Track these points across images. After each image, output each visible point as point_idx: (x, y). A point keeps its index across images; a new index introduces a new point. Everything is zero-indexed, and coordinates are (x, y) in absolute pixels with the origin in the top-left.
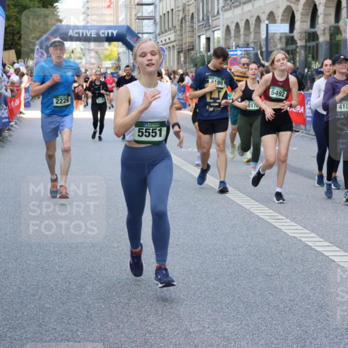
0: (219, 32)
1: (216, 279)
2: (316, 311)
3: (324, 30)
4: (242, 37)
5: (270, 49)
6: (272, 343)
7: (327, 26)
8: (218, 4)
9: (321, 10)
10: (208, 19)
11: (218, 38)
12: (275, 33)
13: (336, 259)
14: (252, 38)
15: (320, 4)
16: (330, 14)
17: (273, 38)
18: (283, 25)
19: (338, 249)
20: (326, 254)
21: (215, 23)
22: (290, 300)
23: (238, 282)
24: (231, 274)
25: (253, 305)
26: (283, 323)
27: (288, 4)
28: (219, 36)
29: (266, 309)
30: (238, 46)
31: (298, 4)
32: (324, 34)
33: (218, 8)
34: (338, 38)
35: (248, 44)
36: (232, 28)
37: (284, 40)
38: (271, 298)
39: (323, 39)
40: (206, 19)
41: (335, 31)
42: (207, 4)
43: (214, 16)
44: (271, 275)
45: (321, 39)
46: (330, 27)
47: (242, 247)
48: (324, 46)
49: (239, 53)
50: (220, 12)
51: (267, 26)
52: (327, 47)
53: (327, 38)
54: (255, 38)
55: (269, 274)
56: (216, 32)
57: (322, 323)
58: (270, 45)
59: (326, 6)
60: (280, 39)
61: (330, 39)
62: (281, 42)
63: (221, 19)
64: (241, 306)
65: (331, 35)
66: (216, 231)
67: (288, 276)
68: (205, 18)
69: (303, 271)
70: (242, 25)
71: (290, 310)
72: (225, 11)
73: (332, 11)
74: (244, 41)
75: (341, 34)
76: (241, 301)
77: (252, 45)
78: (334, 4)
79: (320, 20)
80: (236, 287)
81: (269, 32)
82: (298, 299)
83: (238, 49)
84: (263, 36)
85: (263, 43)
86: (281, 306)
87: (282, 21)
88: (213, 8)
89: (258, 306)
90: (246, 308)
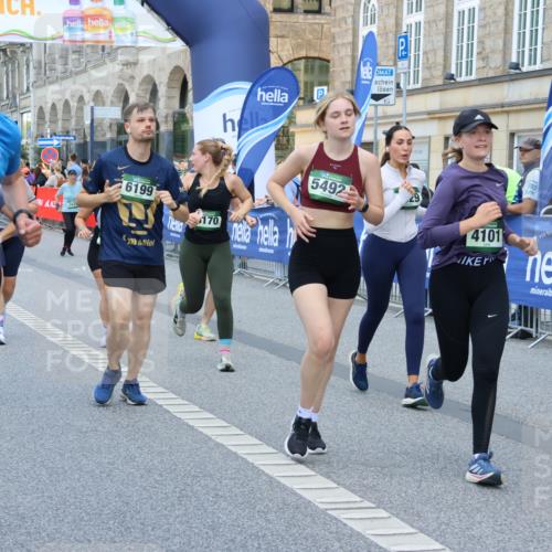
0: (30, 114)
1: (12, 438)
2: (142, 477)
3: (166, 117)
4: (60, 123)
5: (96, 139)
6: (82, 519)
7: (171, 112)
8: (28, 78)
9: (162, 90)
10: (14, 97)
11: (28, 123)
12: (103, 119)
13: (171, 409)
14: (73, 124)
15: (161, 83)
16: (173, 97)
17: (100, 124)
18: (113, 108)
19: (174, 396)
20: (159, 402)
21: (23, 103)
22: (109, 463)
23: (42, 442)
24: (33, 432)
25: (60, 471)
26: (98, 493)
27: (121, 81)
28: (29, 120)
29: (77, 476)
30: (55, 135)
31: (132, 83)
32: (166, 122)
33: (28, 84)
34: (184, 127)
35: (68, 132)
36: (47, 110)
37: (115, 128)
38: (84, 461)
39: (166, 128)
40: (12, 97)
41: (181, 119)
42: (13, 78)
43: (22, 94)
44: (86, 432)
45: (163, 128)
46: (174, 113)
47: (49, 396)
48: (166, 137)
49: (55, 142)
50: (31, 89)
51: (92, 109)
52: (171, 138)
53: (170, 127)
54: (77, 124)
55: (84, 430)
56: (25, 115)
57: (148, 491)
58: (97, 134)
59: (170, 87)
60: (110, 126)
61: (174, 129)
62: (111, 131)
63: (32, 98)
64: (44, 473)
65: (175, 124)
66: (16, 375)
67: (109, 432)
68: (10, 96)
69: (128, 426)
70: (60, 107)
71: (108, 475)
72: (37, 87)
73: (177, 93)
74: (63, 128)
75: (188, 123)
76: (44, 466)
77: (74, 133)
78: (178, 85)
79: (162, 103)
80: (38, 448)
81: (95, 117)
82: (119, 462)
83: (54, 137)
84: (88, 122)
85: (88, 131)
86: (97, 472)
87: (112, 104)
88: (21, 83)
89: (66, 472)
90: (51, 475)
